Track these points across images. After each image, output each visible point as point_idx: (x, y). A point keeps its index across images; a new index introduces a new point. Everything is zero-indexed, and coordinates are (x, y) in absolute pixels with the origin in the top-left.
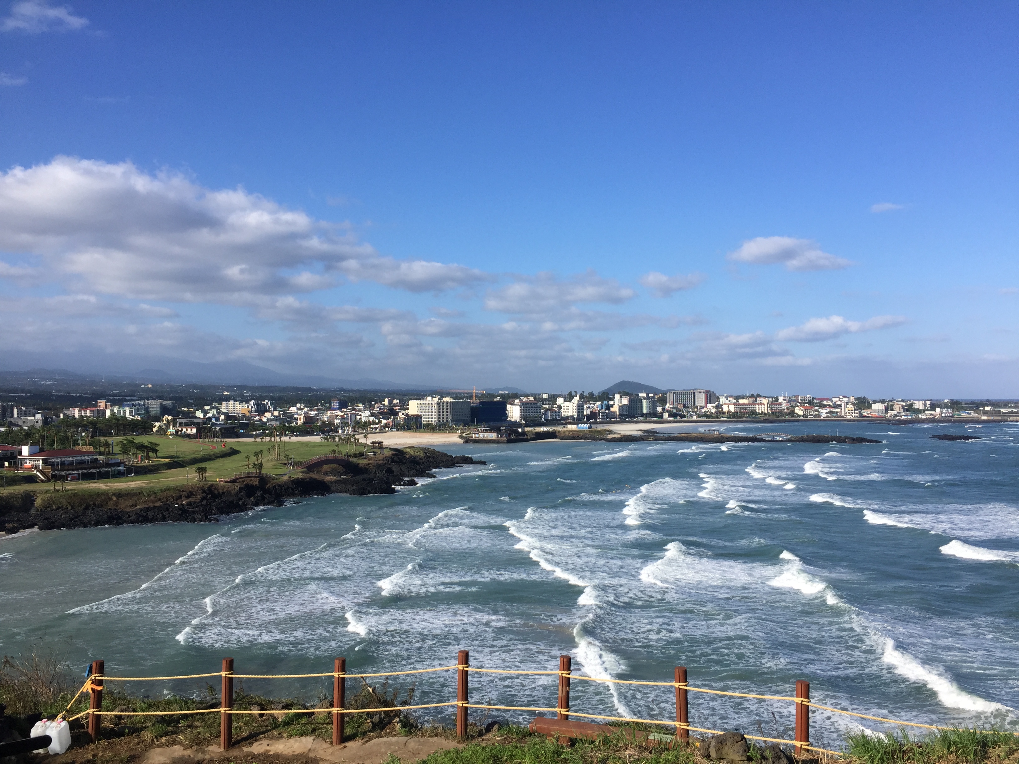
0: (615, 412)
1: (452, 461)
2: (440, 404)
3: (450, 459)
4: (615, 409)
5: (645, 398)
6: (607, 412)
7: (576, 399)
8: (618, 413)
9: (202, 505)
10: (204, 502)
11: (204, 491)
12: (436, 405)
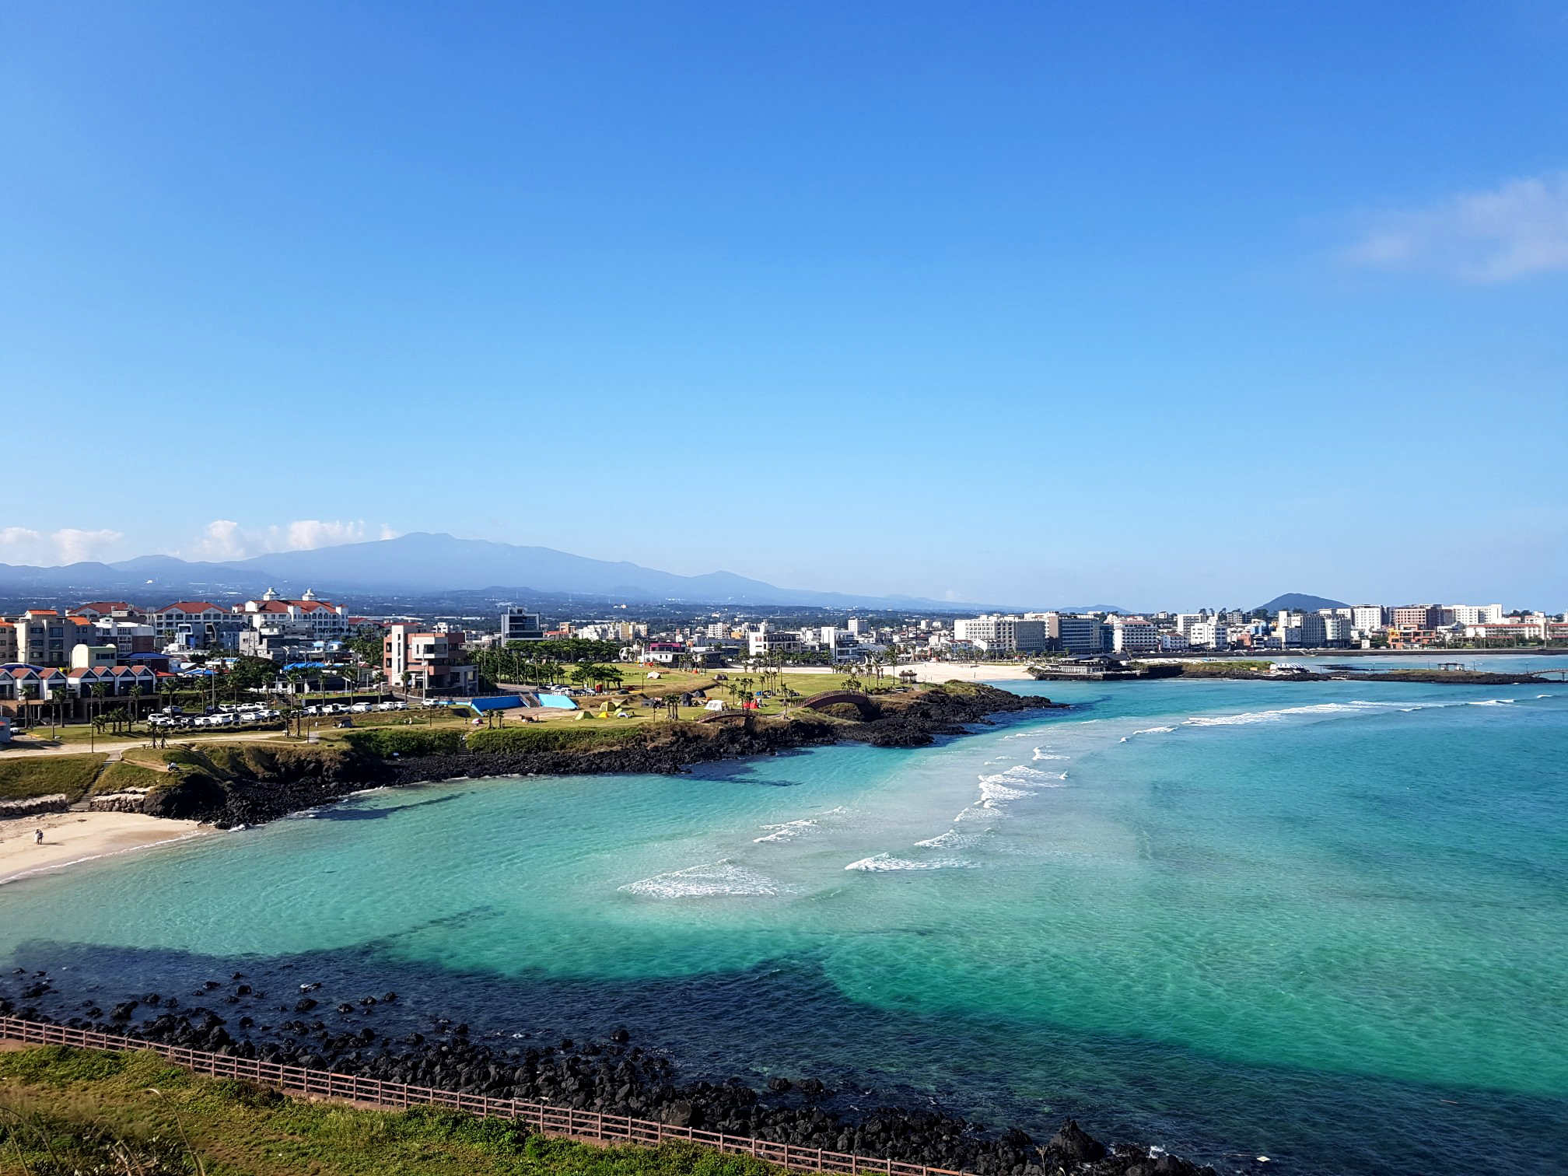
0: (1279, 639)
1: (1019, 703)
2: (999, 625)
3: (1016, 700)
4: (1280, 633)
5: (1329, 617)
6: (1266, 638)
7: (1213, 620)
8: (1284, 640)
9: (671, 751)
10: (674, 749)
11: (675, 734)
12: (993, 627)
